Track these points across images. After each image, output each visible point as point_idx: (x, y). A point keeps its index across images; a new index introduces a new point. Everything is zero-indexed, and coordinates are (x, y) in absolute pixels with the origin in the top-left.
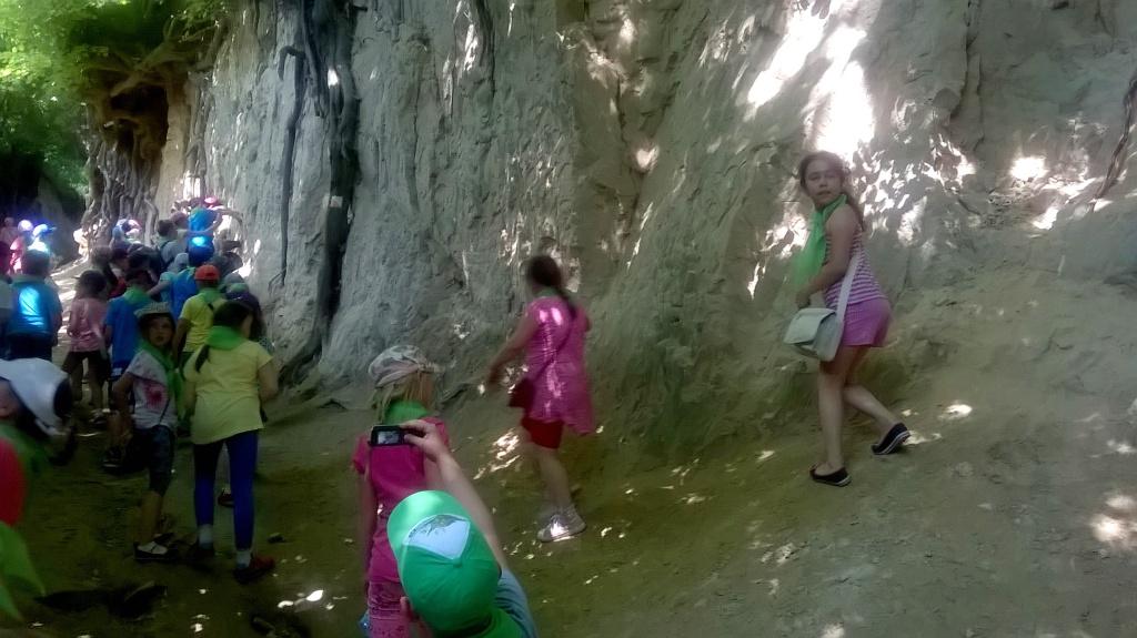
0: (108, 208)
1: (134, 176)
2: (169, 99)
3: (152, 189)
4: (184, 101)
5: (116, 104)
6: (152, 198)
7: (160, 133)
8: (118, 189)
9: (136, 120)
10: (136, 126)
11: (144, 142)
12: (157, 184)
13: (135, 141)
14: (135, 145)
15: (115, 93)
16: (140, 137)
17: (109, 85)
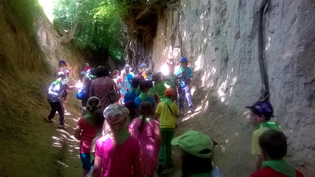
0: (135, 62)
1: (143, 50)
2: (159, 18)
3: (150, 55)
4: (164, 18)
5: (138, 22)
6: (151, 58)
7: (154, 33)
8: (138, 56)
9: (144, 29)
10: (144, 31)
11: (147, 37)
12: (152, 53)
13: (143, 37)
14: (143, 39)
15: (138, 18)
16: (146, 35)
17: (135, 15)
